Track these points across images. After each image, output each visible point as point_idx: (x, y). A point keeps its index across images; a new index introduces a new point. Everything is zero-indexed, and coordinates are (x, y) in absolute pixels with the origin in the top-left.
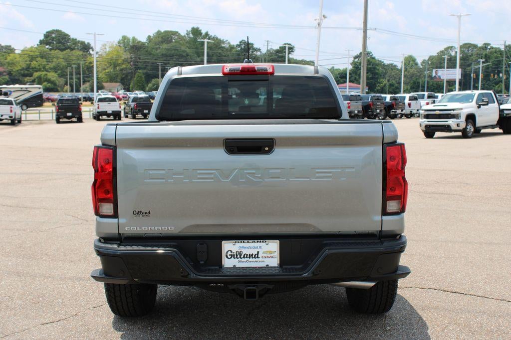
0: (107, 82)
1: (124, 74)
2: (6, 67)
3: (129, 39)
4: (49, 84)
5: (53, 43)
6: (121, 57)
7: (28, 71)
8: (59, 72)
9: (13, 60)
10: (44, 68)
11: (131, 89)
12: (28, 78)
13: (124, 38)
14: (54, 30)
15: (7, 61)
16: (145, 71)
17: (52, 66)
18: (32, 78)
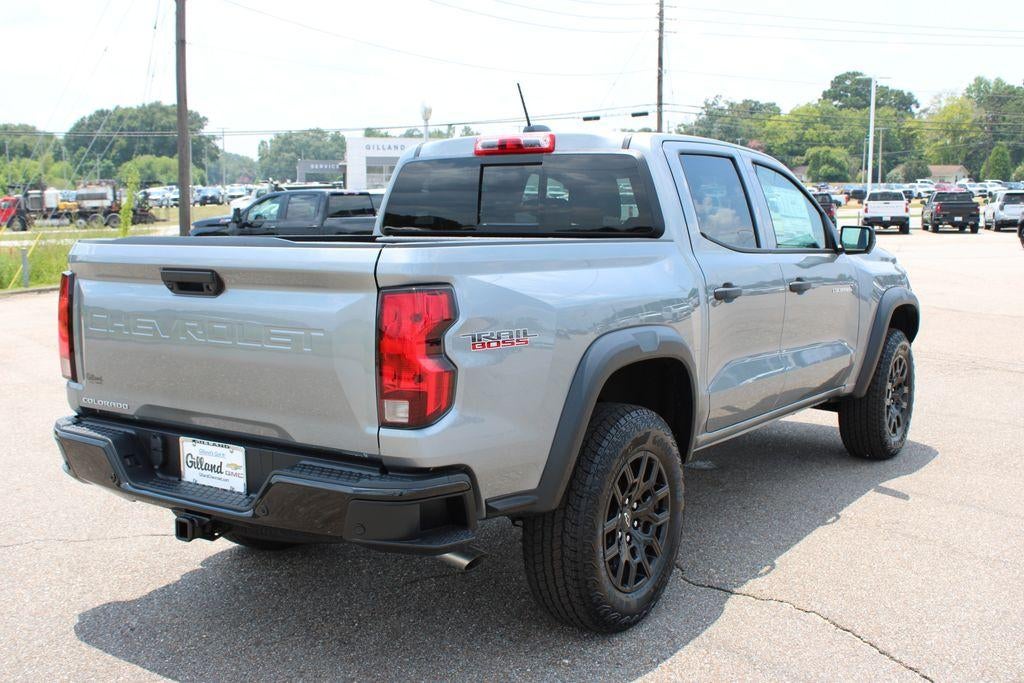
0: (939, 163)
1: (970, 149)
2: (762, 139)
3: (987, 84)
4: (833, 169)
5: (847, 96)
6: (968, 117)
7: (798, 145)
8: (852, 146)
9: (775, 128)
10: (827, 140)
11: (981, 176)
12: (799, 157)
13: (979, 81)
14: (849, 73)
15: (766, 129)
16: (1011, 143)
17: (840, 137)
18: (804, 158)
